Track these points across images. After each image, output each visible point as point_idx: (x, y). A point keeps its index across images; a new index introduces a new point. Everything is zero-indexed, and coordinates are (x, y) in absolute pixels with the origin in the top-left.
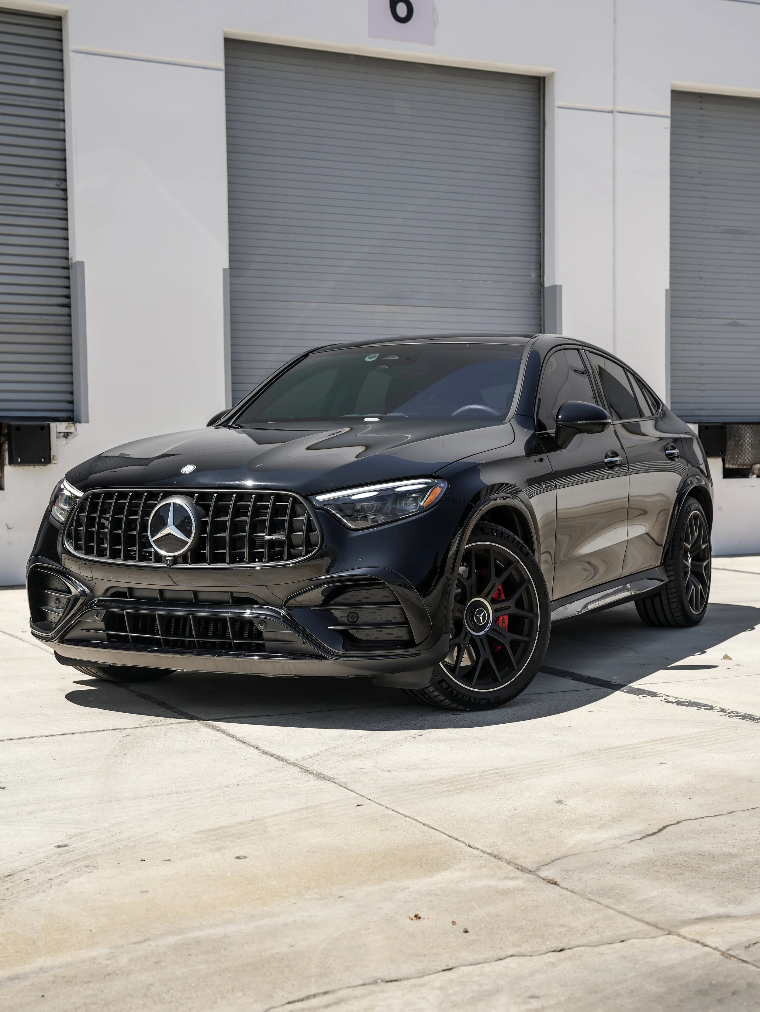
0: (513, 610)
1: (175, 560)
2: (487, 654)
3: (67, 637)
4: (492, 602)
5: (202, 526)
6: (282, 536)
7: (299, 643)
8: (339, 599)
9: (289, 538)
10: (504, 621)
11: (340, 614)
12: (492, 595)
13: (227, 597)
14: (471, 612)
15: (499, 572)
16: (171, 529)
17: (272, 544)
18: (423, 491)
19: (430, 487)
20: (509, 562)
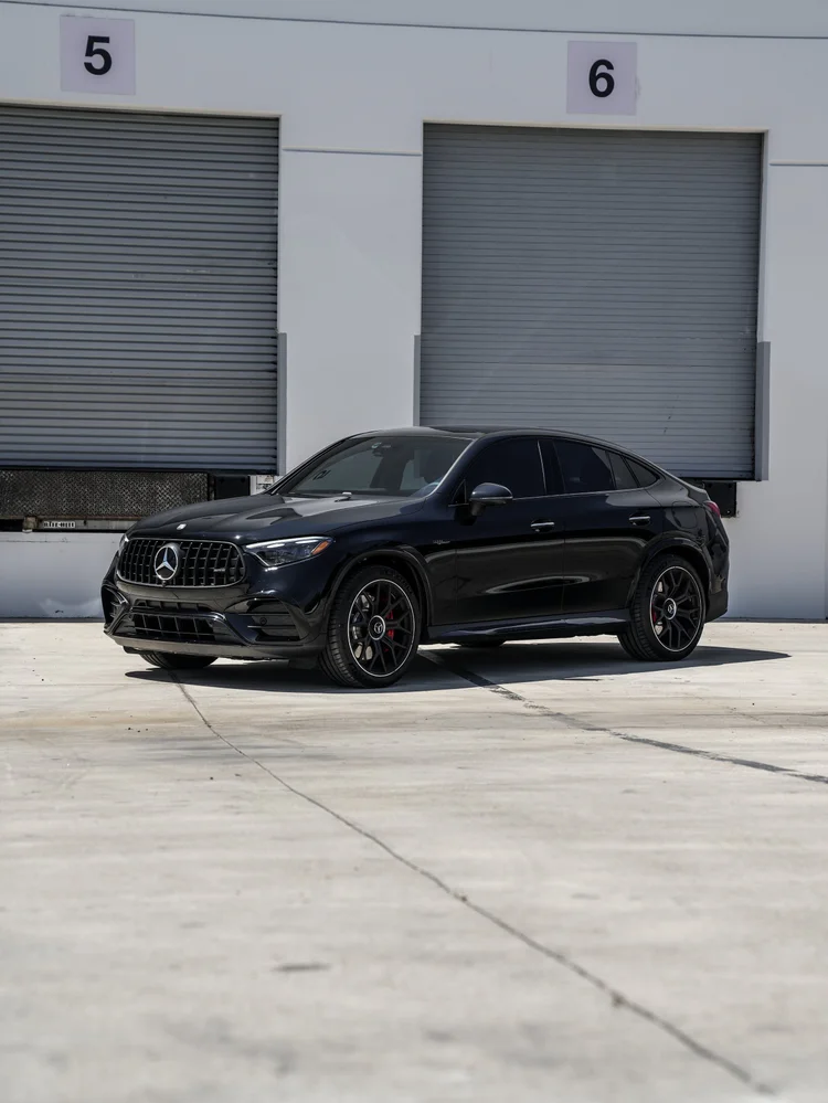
0: (399, 627)
1: (168, 583)
2: (379, 652)
3: (118, 631)
4: (386, 620)
5: (181, 561)
6: (223, 570)
7: (234, 637)
8: (256, 609)
9: (228, 570)
10: (392, 635)
11: (257, 619)
12: (386, 616)
13: (194, 607)
14: (373, 624)
15: (393, 601)
16: (165, 564)
17: (219, 574)
18: (314, 545)
19: (320, 542)
20: (399, 596)
